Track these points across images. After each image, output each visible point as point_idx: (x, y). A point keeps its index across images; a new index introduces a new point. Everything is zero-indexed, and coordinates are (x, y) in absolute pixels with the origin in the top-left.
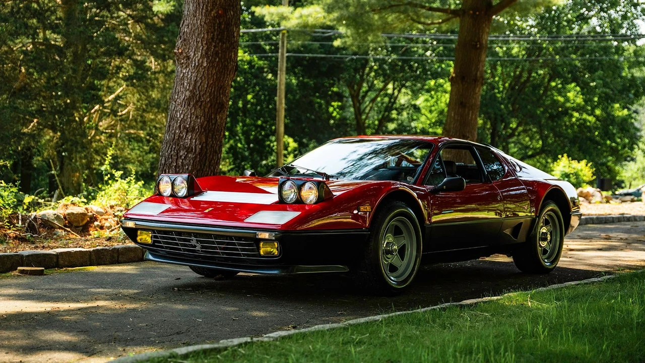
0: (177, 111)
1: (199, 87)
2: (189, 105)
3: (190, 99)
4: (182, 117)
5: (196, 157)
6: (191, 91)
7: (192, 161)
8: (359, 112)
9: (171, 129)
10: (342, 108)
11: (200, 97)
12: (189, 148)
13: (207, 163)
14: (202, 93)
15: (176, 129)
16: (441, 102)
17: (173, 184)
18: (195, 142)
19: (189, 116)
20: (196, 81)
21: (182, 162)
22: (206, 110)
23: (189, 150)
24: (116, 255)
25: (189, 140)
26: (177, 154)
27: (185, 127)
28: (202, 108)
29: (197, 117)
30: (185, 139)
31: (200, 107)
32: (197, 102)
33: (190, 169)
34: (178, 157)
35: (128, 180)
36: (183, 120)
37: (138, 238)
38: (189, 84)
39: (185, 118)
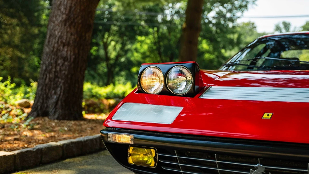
0: (55, 30)
1: (73, 12)
2: (65, 25)
3: (66, 21)
4: (60, 34)
5: (70, 65)
6: (67, 15)
7: (67, 68)
9: (50, 43)
10: (98, 50)
11: (74, 20)
12: (65, 58)
13: (79, 69)
14: (75, 16)
15: (55, 43)
18: (70, 53)
19: (65, 33)
20: (71, 7)
21: (60, 69)
22: (79, 29)
23: (65, 59)
25: (65, 51)
26: (56, 62)
27: (62, 42)
28: (76, 27)
29: (71, 34)
30: (62, 51)
31: (74, 27)
32: (72, 23)
33: (66, 73)
34: (57, 64)
36: (61, 37)
38: (66, 9)
39: (62, 35)
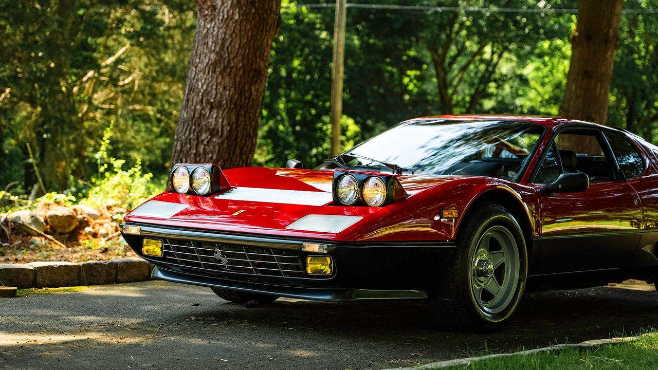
0: (197, 80)
1: (228, 48)
2: (214, 72)
3: (215, 64)
4: (205, 87)
5: (222, 143)
6: (217, 54)
7: (217, 148)
8: (444, 85)
9: (190, 104)
10: (421, 79)
11: (229, 62)
12: (214, 129)
13: (238, 151)
14: (232, 56)
15: (197, 104)
16: (558, 72)
17: (191, 177)
18: (222, 122)
19: (214, 87)
20: (224, 40)
21: (204, 149)
22: (238, 79)
23: (213, 132)
24: (113, 272)
25: (214, 119)
26: (198, 138)
27: (208, 102)
28: (232, 76)
29: (225, 88)
30: (208, 118)
31: (229, 74)
32: (225, 67)
33: (214, 157)
34: (199, 141)
35: (131, 171)
36: (206, 93)
37: (144, 250)
38: (215, 43)
39: (209, 89)
